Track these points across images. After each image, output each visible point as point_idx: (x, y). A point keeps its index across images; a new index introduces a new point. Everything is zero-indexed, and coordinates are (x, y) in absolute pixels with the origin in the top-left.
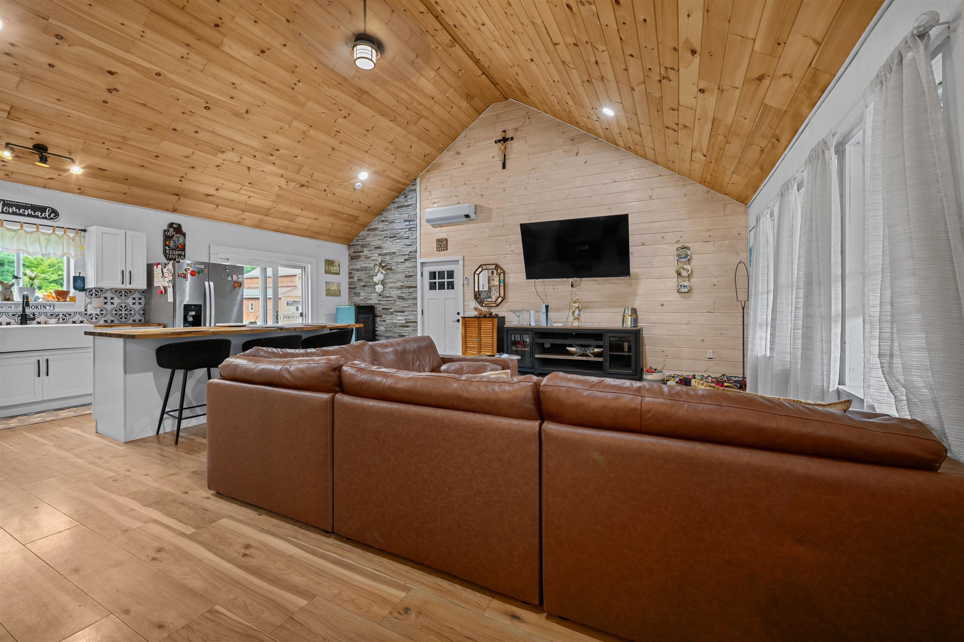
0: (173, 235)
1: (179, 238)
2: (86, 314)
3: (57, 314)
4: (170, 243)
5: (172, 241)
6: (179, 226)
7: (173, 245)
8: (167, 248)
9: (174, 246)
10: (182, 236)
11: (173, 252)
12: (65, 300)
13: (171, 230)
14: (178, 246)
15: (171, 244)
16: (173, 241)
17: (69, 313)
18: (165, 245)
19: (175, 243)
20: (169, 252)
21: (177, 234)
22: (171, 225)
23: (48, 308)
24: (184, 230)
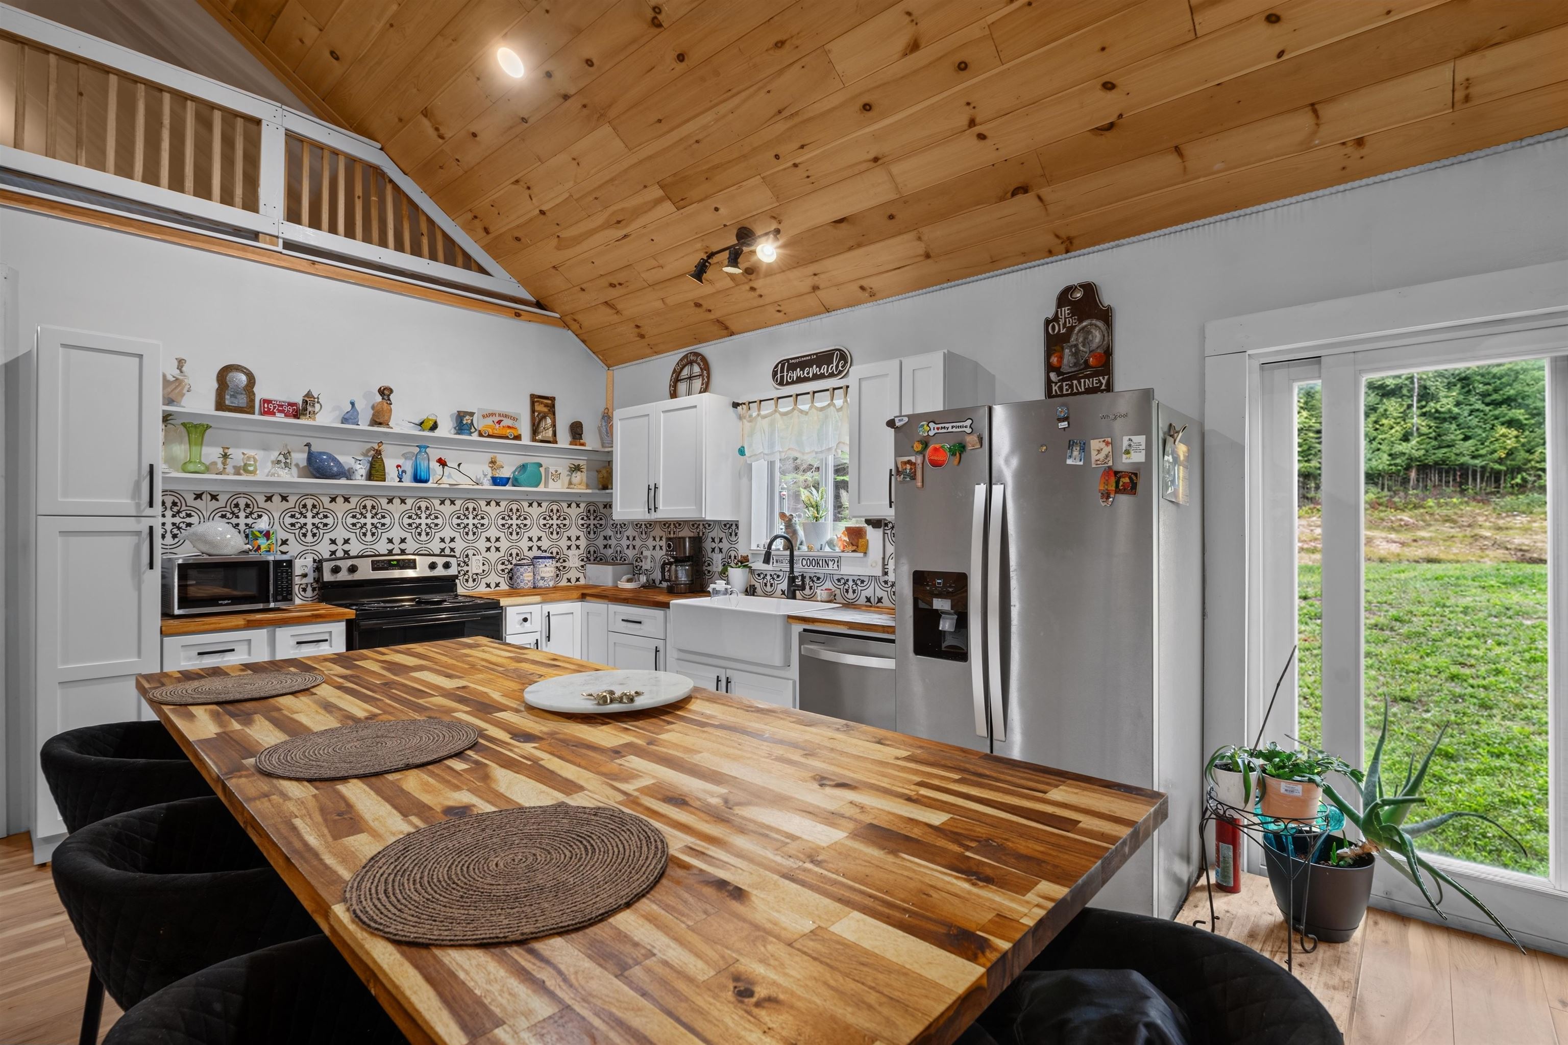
0: (1072, 328)
1: (1089, 332)
2: (886, 582)
3: (846, 578)
4: (1061, 358)
5: (1067, 351)
6: (1089, 289)
7: (1072, 360)
8: (1053, 376)
9: (1075, 365)
10: (1100, 324)
11: (1071, 386)
12: (854, 548)
13: (1066, 310)
14: (1086, 362)
15: (1065, 361)
16: (1071, 347)
17: (862, 578)
18: (1049, 368)
19: (1076, 354)
20: (1061, 388)
21: (1080, 321)
22: (1064, 298)
23: (831, 564)
24: (1107, 298)
